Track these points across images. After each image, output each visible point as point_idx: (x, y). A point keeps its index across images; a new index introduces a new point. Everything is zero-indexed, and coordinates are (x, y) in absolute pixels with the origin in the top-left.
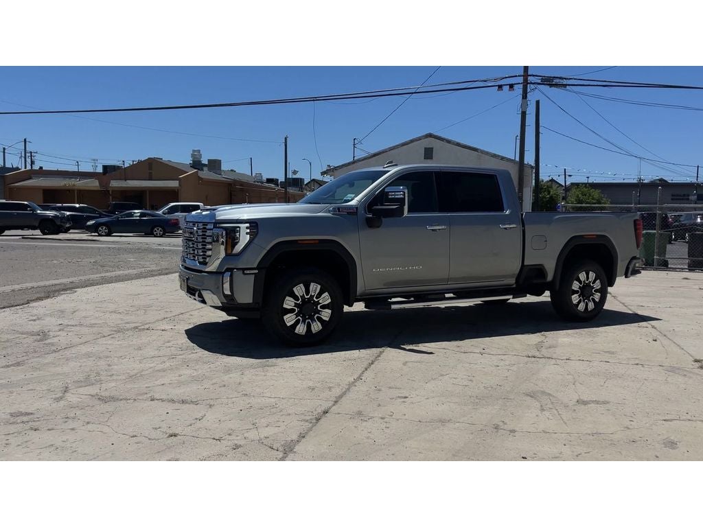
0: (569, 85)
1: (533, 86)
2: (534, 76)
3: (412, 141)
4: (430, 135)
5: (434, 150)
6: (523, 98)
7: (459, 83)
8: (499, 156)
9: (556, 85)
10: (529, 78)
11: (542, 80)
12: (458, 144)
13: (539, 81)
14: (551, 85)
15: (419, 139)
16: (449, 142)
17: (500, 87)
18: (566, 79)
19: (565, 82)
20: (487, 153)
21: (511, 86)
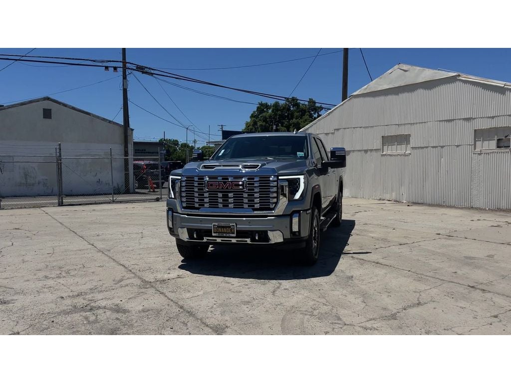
0: (154, 74)
1: (130, 71)
2: (131, 63)
3: (31, 102)
4: (48, 99)
5: (52, 111)
6: (124, 79)
7: (73, 59)
8: (107, 120)
9: (146, 73)
10: (127, 65)
11: (137, 68)
12: (74, 108)
13: (135, 68)
14: (143, 73)
15: (38, 101)
16: (65, 105)
17: (107, 68)
18: (152, 69)
19: (152, 72)
20: (98, 117)
21: (115, 68)
